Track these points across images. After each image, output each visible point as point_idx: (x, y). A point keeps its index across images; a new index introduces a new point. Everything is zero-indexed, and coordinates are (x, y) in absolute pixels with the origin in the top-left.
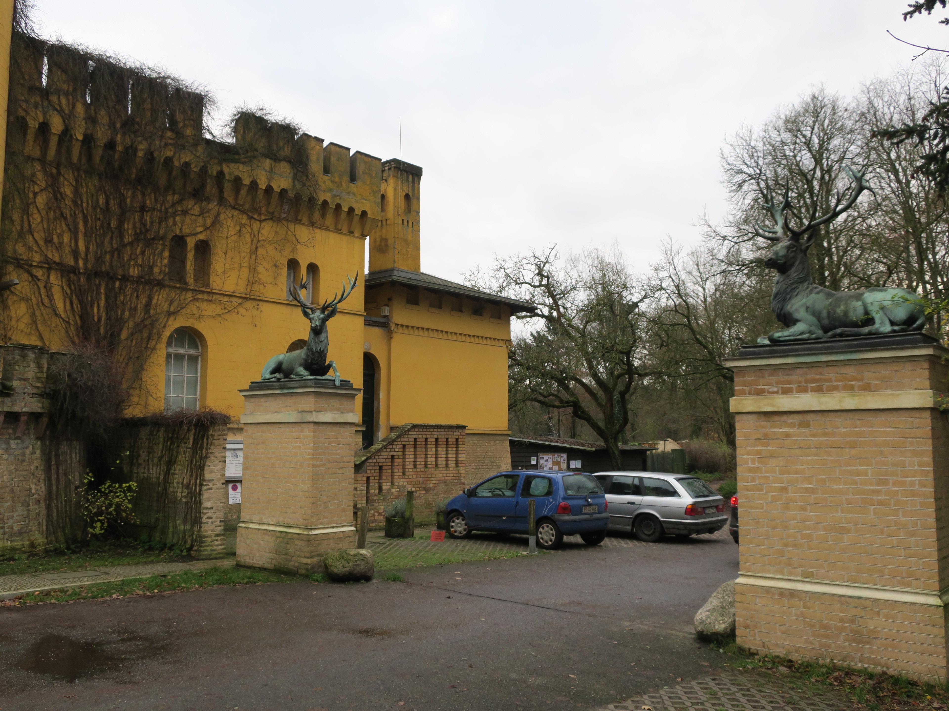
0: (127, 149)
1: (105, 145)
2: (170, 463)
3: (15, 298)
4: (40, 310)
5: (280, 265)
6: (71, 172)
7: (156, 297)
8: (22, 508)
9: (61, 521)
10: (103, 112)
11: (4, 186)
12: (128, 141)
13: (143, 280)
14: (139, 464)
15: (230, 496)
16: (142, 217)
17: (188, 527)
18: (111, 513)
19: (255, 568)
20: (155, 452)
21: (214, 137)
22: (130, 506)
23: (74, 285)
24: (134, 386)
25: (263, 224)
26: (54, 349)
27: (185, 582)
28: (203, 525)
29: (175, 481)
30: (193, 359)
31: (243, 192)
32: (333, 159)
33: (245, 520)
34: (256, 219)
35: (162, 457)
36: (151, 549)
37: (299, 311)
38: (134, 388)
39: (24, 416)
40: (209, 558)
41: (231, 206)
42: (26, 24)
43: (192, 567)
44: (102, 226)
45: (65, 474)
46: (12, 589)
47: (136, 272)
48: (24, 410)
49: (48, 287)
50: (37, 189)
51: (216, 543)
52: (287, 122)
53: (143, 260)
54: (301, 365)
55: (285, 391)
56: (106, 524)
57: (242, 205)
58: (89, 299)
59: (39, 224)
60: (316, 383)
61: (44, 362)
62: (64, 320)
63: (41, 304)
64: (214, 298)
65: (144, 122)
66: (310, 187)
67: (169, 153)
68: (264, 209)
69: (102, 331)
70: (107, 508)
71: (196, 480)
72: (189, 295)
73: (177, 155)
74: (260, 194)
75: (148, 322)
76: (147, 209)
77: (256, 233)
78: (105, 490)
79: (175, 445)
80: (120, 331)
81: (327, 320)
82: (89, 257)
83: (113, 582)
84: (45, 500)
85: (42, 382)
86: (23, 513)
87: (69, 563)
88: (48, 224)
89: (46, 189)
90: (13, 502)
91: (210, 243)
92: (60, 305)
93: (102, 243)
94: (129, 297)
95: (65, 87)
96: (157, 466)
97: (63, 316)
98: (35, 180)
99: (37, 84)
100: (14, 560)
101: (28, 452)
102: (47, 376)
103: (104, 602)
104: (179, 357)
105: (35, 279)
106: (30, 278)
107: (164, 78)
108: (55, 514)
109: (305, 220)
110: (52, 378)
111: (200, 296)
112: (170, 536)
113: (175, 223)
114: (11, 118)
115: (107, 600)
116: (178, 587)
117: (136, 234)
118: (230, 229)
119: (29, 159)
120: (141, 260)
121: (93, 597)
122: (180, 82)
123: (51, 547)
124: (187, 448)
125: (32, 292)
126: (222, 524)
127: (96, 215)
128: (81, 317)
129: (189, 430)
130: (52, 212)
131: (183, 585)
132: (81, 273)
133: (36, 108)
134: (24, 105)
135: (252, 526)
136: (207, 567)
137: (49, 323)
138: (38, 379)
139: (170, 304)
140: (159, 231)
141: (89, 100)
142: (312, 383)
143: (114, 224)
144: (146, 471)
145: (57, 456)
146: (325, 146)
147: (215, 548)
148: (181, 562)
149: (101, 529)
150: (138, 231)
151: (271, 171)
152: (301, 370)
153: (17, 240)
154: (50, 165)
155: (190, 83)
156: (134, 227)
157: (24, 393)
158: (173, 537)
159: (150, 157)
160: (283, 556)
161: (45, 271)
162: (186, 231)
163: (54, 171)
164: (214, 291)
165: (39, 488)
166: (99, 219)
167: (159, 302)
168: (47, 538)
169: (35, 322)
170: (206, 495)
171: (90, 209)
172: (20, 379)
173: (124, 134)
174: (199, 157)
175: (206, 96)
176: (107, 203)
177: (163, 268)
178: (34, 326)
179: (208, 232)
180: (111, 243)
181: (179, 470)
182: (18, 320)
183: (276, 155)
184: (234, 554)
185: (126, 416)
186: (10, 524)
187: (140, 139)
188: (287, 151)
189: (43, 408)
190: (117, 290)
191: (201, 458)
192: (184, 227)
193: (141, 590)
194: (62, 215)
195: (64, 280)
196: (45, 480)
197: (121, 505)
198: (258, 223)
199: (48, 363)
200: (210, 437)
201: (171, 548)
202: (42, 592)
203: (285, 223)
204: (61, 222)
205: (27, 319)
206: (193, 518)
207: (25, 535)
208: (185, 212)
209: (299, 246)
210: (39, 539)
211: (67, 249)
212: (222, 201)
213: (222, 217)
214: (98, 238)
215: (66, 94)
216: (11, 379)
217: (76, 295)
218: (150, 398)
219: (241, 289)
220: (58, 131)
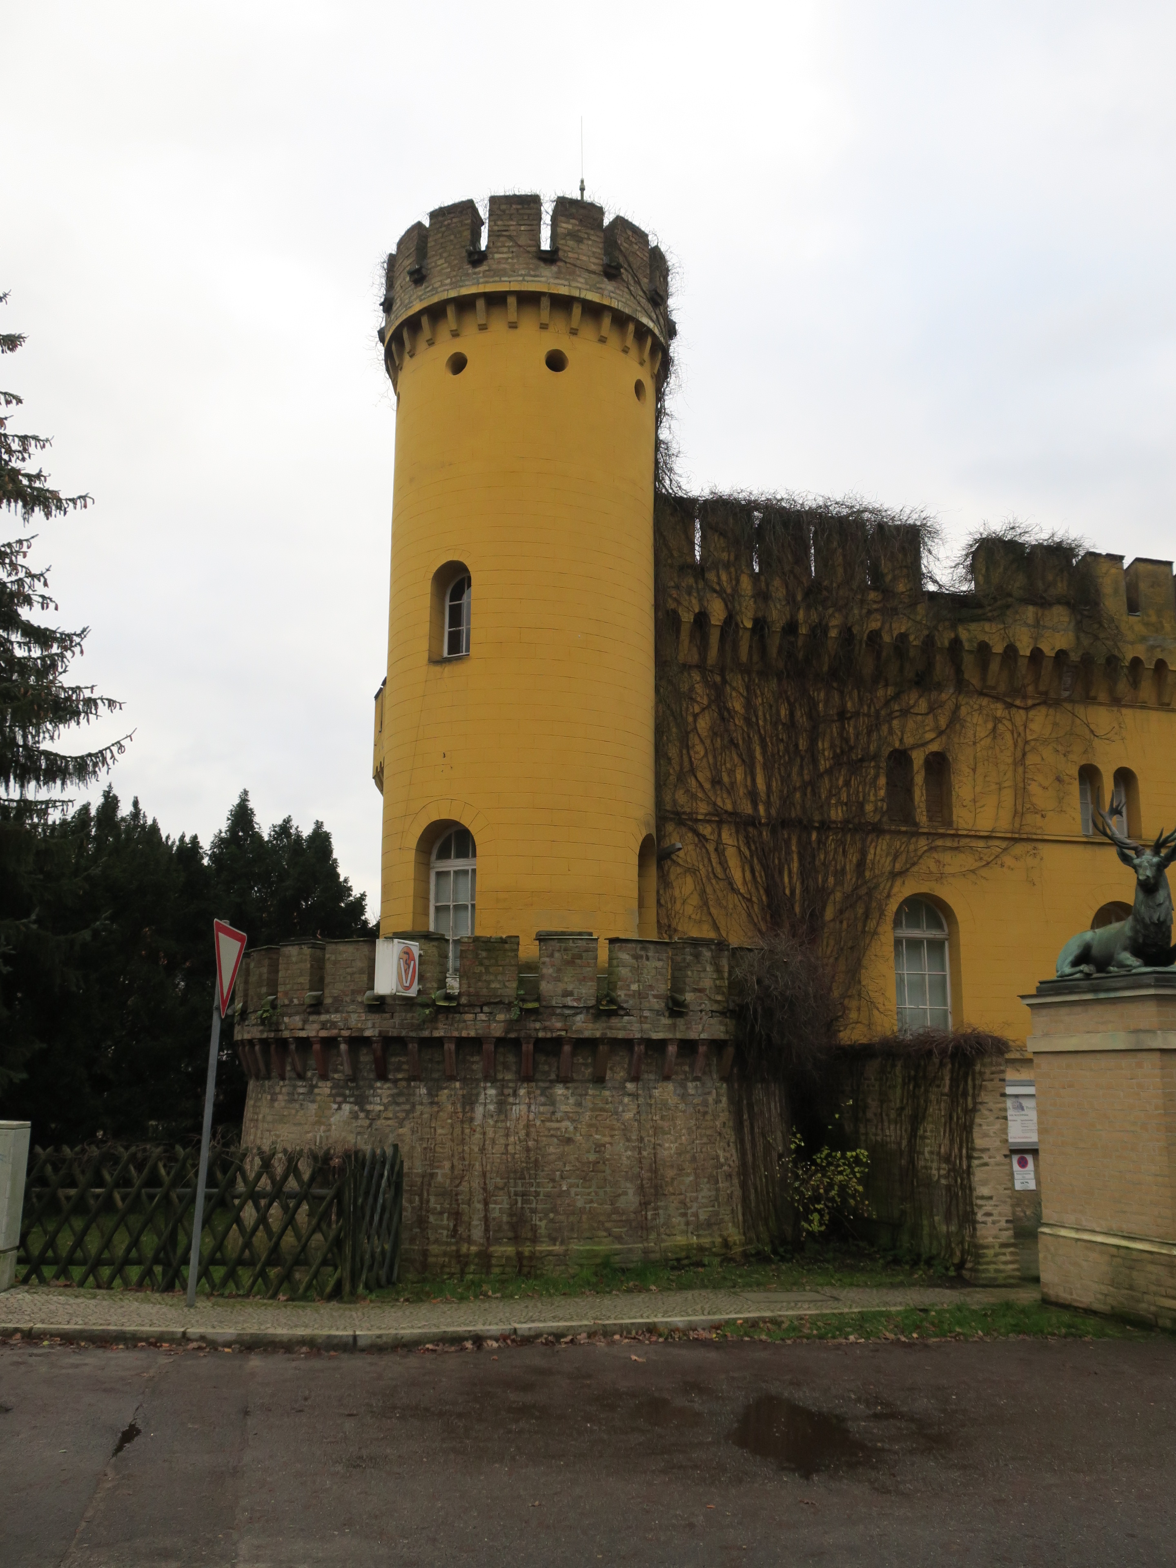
0: (813, 629)
1: (783, 628)
2: (917, 1120)
3: (679, 870)
4: (712, 884)
5: (1066, 778)
6: (740, 677)
7: (872, 851)
8: (708, 1186)
9: (762, 1207)
10: (777, 582)
11: (657, 712)
12: (814, 617)
13: (851, 826)
14: (868, 1120)
15: (1016, 1176)
16: (843, 728)
17: (953, 1228)
18: (832, 1200)
19: (1076, 1308)
20: (891, 1101)
21: (940, 586)
22: (860, 1188)
23: (755, 843)
24: (849, 993)
25: (1032, 713)
26: (734, 941)
27: (961, 1325)
28: (978, 1226)
29: (927, 1149)
30: (936, 946)
31: (994, 666)
32: (1143, 586)
33: (1051, 1222)
34: (1019, 707)
35: (902, 1109)
36: (896, 1261)
37: (1112, 853)
38: (850, 997)
39: (703, 1045)
40: (992, 1284)
41: (977, 691)
42: (671, 481)
43: (968, 1299)
44: (787, 750)
45: (764, 1136)
46: (706, 1312)
47: (840, 814)
48: (703, 1036)
49: (720, 851)
50: (697, 709)
51: (1003, 1258)
52: (1057, 539)
53: (848, 795)
54: (1125, 949)
55: (1102, 995)
56: (827, 1217)
57: (994, 688)
58: (776, 861)
59: (701, 759)
60: (1157, 980)
61: (725, 963)
62: (744, 897)
63: (711, 875)
64: (961, 844)
65: (835, 585)
66: (1107, 639)
67: (875, 625)
68: (1030, 689)
69: (797, 909)
70: (827, 1191)
71: (960, 1150)
72: (923, 842)
73: (887, 626)
74: (1023, 664)
75: (863, 891)
76: (849, 715)
77: (1021, 729)
78: (822, 1161)
79: (922, 1089)
80: (824, 908)
81: (1166, 866)
82: (772, 799)
83: (847, 1313)
84: (738, 1174)
85: (723, 993)
86: (709, 1193)
87: (778, 1277)
88: (715, 757)
89: (708, 707)
90: (697, 1176)
91: (948, 754)
92: (737, 875)
93: (789, 775)
94: (832, 854)
95: (725, 556)
96: (896, 1124)
97: (742, 891)
98: (694, 696)
99: (689, 560)
100: (704, 1266)
101: (711, 1099)
102: (729, 983)
103: (838, 1347)
104: (915, 944)
105: (702, 839)
106: (696, 839)
107: (860, 512)
108: (753, 1196)
109: (1103, 696)
110: (736, 987)
111: (939, 842)
112: (926, 1241)
113: (891, 732)
114: (660, 614)
115: (840, 1344)
116: (950, 1332)
117: (836, 756)
118: (978, 729)
119: (686, 667)
120: (845, 795)
121: (821, 1337)
122: (884, 514)
123: (751, 1249)
124: (942, 1094)
125: (700, 858)
126: (1010, 1225)
127: (777, 735)
128: (768, 891)
129: (942, 1065)
130: (719, 740)
131: (958, 1329)
132: (764, 825)
133: (690, 594)
134: (674, 593)
135: (1063, 1232)
136: (992, 1300)
137: (724, 902)
138: (718, 989)
139: (894, 860)
140: (869, 747)
141: (757, 569)
142: (1150, 980)
143: (803, 744)
144: (879, 1132)
145: (750, 1106)
146: (1125, 566)
147: (1002, 1267)
148: (947, 1288)
149: (821, 1225)
150: (838, 751)
151: (1037, 624)
152: (1127, 958)
153: (676, 786)
154: (712, 671)
155: (898, 511)
156: (832, 746)
157: (701, 1011)
158: (931, 1244)
159: (847, 635)
160: (1126, 1292)
161: (714, 826)
162: (909, 741)
163: (718, 679)
164: (960, 832)
165: (729, 1156)
166: (782, 740)
167: (877, 858)
168: (744, 1234)
169: (706, 903)
170: (979, 1175)
171: (768, 727)
172: (695, 990)
173: (808, 608)
174: (920, 623)
175: (924, 525)
176: (792, 714)
177: (879, 804)
178: (705, 908)
179: (944, 738)
180: (800, 774)
181: (932, 1131)
182: (684, 902)
183: (1044, 598)
184: (1036, 1280)
185: (842, 1043)
186: (694, 1210)
187: (830, 611)
188: (1061, 587)
189: (727, 1032)
190: (814, 845)
191: (966, 1111)
192: (905, 736)
193: (891, 1331)
194: (732, 741)
195: (741, 838)
196: (735, 1143)
197: (847, 1186)
198: (1022, 712)
199: (729, 964)
200: (977, 1076)
201: (929, 1262)
202: (746, 1320)
203: (1069, 706)
204: (731, 752)
205: (695, 900)
206: (961, 1213)
207: (715, 1228)
208: (905, 713)
209: (1096, 742)
210: (735, 1235)
211: (742, 791)
212: (961, 685)
213: (963, 711)
214: (782, 769)
215: (727, 566)
216: (682, 991)
217: (758, 858)
218: (875, 1012)
219: (1004, 824)
220: (720, 620)
